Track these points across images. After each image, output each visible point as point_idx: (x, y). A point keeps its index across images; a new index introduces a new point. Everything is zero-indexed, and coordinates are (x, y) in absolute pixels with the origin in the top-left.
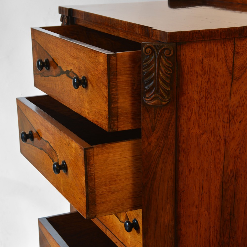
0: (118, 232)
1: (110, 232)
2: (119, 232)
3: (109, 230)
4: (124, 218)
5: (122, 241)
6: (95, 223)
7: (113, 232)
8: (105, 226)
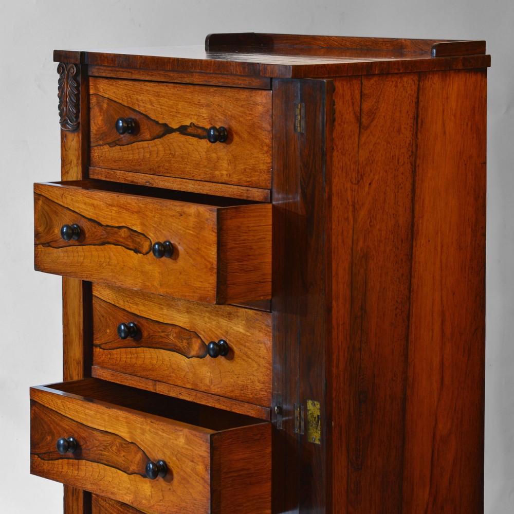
2: (184, 377)
3: (161, 382)
5: (191, 387)
7: (171, 382)
8: (153, 380)
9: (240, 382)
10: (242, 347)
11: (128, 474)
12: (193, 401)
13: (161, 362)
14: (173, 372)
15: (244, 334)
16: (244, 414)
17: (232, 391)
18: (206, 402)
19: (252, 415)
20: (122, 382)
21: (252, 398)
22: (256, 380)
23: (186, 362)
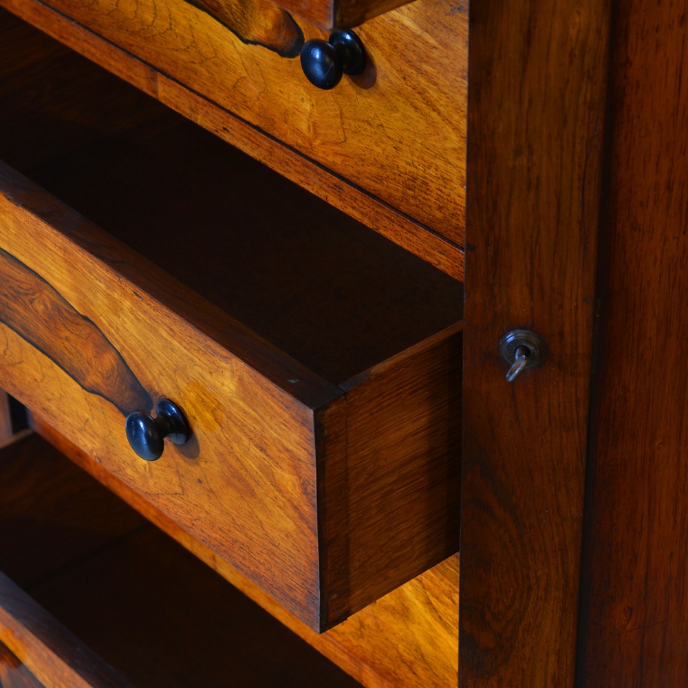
0: (230, 84)
1: (180, 86)
2: (234, 87)
3: (168, 76)
4: (270, 25)
5: (255, 122)
6: (77, 49)
7: (196, 87)
8: (145, 62)
9: (404, 164)
10: (410, 71)
11: (83, 387)
12: (263, 161)
13: (167, 26)
14: (201, 63)
15: (417, 37)
16: (416, 252)
17: (379, 179)
18: (302, 179)
19: (442, 267)
20: (62, 37)
21: (440, 221)
22: (454, 178)
23: (240, 50)
